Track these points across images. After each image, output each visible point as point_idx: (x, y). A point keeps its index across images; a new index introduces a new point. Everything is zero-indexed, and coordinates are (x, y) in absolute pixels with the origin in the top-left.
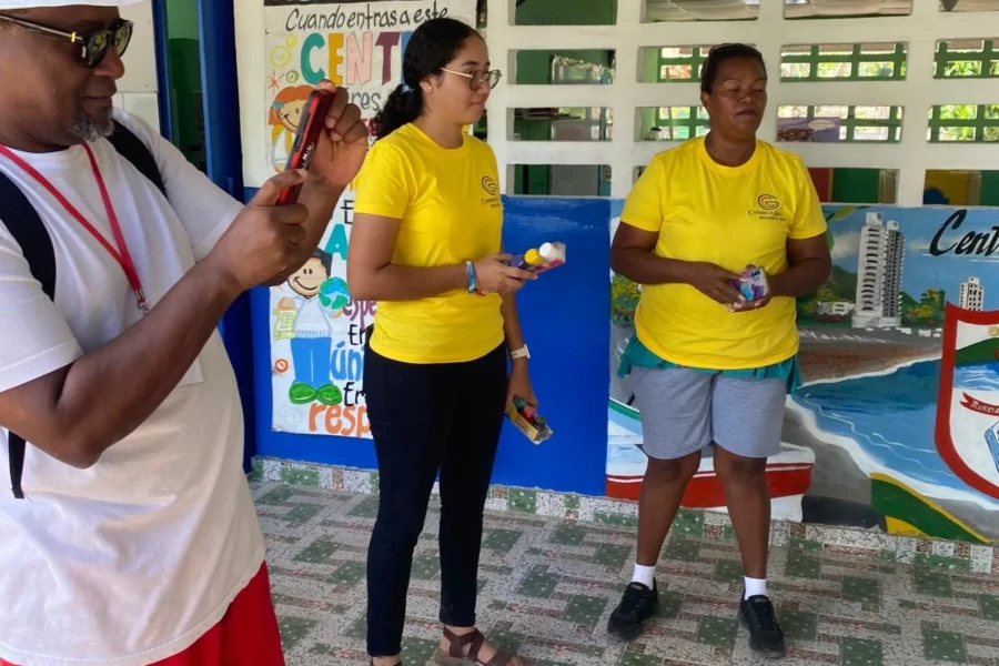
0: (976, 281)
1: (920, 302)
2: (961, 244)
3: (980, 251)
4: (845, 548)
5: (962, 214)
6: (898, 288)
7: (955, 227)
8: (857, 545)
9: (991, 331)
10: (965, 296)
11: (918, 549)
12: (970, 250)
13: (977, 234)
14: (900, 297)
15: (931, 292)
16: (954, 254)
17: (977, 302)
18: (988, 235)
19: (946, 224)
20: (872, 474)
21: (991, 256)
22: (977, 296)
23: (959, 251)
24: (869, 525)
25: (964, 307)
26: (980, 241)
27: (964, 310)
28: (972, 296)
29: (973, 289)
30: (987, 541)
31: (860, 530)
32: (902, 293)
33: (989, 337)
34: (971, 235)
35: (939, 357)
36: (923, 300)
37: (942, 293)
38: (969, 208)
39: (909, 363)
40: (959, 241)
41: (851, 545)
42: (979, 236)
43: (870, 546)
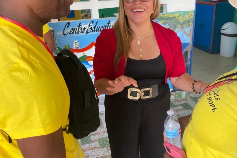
0: (76, 41)
2: (70, 32)
3: (76, 33)
5: (69, 23)
6: (57, 46)
7: (68, 27)
9: (83, 54)
10: (75, 45)
12: (73, 33)
13: (74, 28)
14: (58, 48)
15: (66, 46)
16: (69, 35)
17: (78, 47)
18: (77, 28)
19: (65, 27)
21: (79, 34)
22: (78, 45)
23: (70, 33)
25: (75, 48)
26: (75, 30)
28: (76, 45)
29: (76, 43)
32: (58, 47)
33: (83, 55)
34: (73, 29)
36: (64, 48)
37: (69, 46)
38: (71, 21)
40: (70, 31)
42: (75, 29)
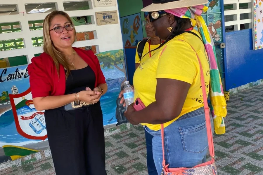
0: (15, 86)
1: (2, 96)
2: (8, 78)
3: (13, 78)
4: (2, 170)
5: (6, 70)
7: (5, 73)
8: (5, 168)
9: (22, 98)
10: (13, 91)
11: (22, 161)
12: (11, 79)
13: (11, 74)
15: (4, 92)
16: (7, 81)
17: (17, 92)
18: (14, 74)
19: (2, 73)
20: (3, 146)
21: (17, 79)
22: (16, 90)
23: (8, 80)
24: (6, 161)
25: (14, 94)
26: (13, 76)
27: (14, 95)
28: (15, 91)
29: (15, 89)
30: (38, 151)
31: (4, 163)
34: (10, 75)
35: (11, 109)
36: (2, 95)
37: (7, 92)
38: (7, 68)
39: (4, 113)
40: (7, 77)
41: (3, 168)
42: (12, 75)
43: (9, 166)
